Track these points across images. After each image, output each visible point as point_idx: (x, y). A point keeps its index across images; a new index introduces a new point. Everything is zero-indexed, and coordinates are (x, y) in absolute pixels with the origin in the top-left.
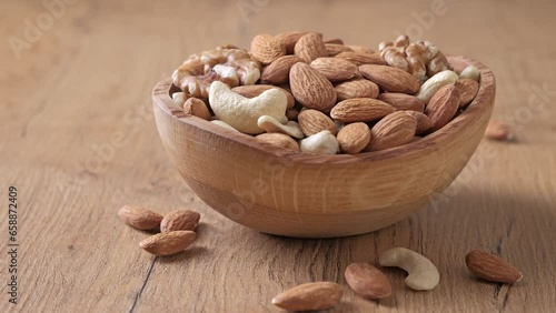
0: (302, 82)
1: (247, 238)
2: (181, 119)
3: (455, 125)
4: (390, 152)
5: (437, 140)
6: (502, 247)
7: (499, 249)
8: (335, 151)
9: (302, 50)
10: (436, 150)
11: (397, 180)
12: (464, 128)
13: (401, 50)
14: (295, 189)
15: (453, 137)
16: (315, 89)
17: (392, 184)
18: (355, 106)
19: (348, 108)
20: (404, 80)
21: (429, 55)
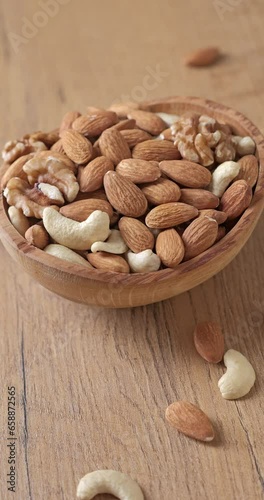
0: (117, 194)
2: (27, 254)
3: (247, 219)
4: (201, 259)
5: (236, 238)
8: (158, 266)
9: (107, 148)
13: (190, 139)
16: (129, 201)
18: (166, 216)
19: (160, 218)
20: (199, 177)
21: (214, 143)
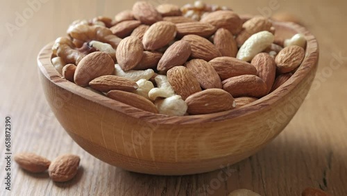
1: (120, 177)
5: (270, 103)
6: (327, 178)
7: (325, 181)
10: (269, 110)
11: (236, 135)
12: (292, 90)
14: (151, 144)
15: (283, 99)
17: (232, 139)
